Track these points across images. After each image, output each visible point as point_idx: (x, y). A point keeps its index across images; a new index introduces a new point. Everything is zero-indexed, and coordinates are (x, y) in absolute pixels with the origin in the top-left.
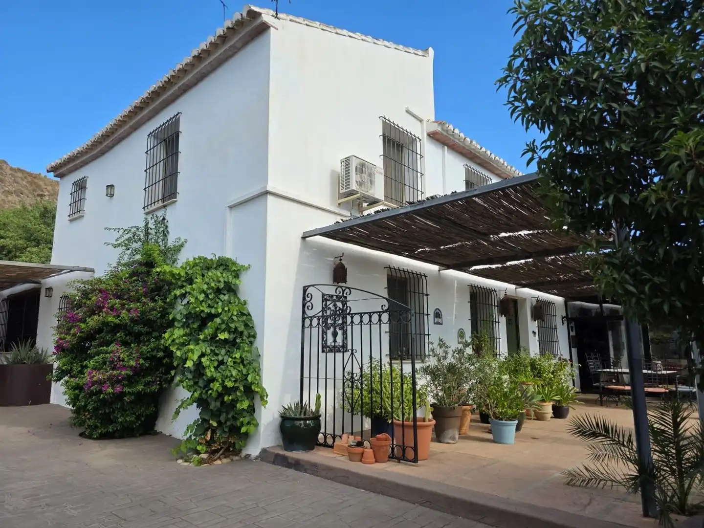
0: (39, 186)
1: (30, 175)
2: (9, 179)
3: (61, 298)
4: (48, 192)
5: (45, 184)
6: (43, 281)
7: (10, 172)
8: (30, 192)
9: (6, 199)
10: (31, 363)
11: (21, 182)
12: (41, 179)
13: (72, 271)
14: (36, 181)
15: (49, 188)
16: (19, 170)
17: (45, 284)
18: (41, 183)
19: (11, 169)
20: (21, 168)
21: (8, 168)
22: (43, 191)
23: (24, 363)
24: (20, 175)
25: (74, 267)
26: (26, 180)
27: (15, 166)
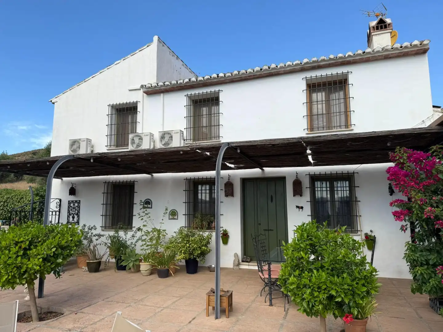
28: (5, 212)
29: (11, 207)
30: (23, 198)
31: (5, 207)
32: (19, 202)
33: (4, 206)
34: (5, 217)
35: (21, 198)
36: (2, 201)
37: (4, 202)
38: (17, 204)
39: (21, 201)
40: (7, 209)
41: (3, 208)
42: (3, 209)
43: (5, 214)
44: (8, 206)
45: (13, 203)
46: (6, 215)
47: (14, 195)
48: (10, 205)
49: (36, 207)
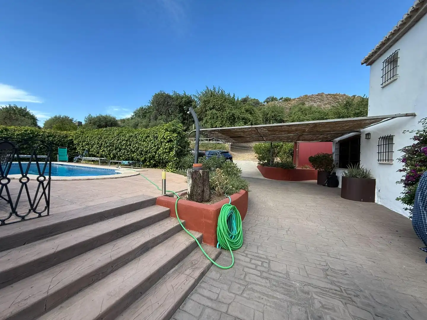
0: (337, 98)
1: (333, 95)
2: (325, 99)
3: (380, 138)
4: (341, 99)
5: (339, 97)
6: (362, 130)
7: (325, 96)
8: (334, 102)
9: (324, 107)
10: (361, 178)
11: (329, 98)
12: (338, 95)
13: (393, 118)
14: (335, 96)
15: (341, 98)
16: (329, 94)
17: (364, 131)
18: (338, 97)
19: (326, 95)
20: (330, 93)
21: (325, 95)
22: (338, 100)
23: (357, 177)
24: (329, 96)
25: (396, 115)
26: (332, 98)
27: (327, 94)
28: (128, 152)
29: (135, 147)
30: (149, 136)
31: (128, 146)
32: (144, 141)
33: (126, 145)
34: (128, 157)
35: (147, 137)
36: (124, 140)
37: (127, 141)
38: (142, 143)
39: (146, 140)
40: (130, 148)
41: (125, 147)
42: (125, 149)
43: (127, 154)
44: (132, 145)
45: (137, 142)
46: (129, 155)
47: (137, 134)
48: (134, 144)
49: (173, 146)
